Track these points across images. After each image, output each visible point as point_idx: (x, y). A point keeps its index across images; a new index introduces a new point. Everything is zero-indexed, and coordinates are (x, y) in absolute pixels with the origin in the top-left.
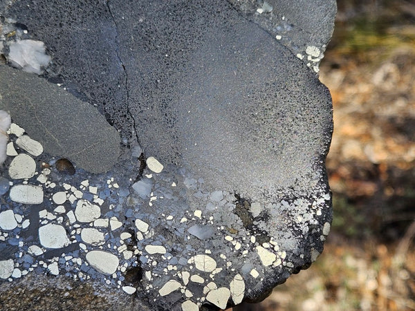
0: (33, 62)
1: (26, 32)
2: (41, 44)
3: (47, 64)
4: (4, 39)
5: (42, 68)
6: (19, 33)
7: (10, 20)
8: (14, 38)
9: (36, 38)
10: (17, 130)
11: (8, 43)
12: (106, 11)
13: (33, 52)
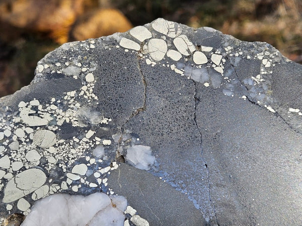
0: (143, 161)
1: (138, 139)
2: (148, 148)
3: (152, 163)
4: (124, 144)
5: (149, 165)
6: (134, 140)
7: (127, 131)
8: (130, 143)
9: (145, 144)
10: (131, 211)
11: (126, 147)
12: (194, 124)
13: (143, 154)
